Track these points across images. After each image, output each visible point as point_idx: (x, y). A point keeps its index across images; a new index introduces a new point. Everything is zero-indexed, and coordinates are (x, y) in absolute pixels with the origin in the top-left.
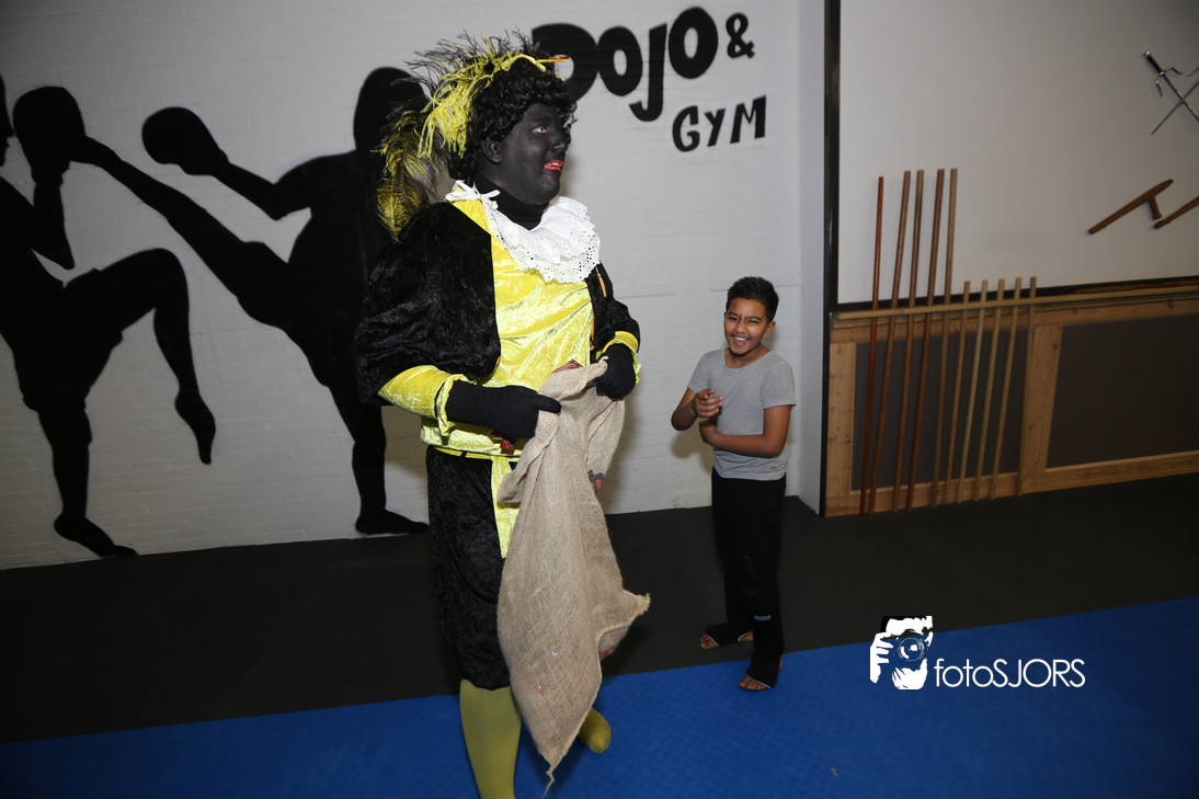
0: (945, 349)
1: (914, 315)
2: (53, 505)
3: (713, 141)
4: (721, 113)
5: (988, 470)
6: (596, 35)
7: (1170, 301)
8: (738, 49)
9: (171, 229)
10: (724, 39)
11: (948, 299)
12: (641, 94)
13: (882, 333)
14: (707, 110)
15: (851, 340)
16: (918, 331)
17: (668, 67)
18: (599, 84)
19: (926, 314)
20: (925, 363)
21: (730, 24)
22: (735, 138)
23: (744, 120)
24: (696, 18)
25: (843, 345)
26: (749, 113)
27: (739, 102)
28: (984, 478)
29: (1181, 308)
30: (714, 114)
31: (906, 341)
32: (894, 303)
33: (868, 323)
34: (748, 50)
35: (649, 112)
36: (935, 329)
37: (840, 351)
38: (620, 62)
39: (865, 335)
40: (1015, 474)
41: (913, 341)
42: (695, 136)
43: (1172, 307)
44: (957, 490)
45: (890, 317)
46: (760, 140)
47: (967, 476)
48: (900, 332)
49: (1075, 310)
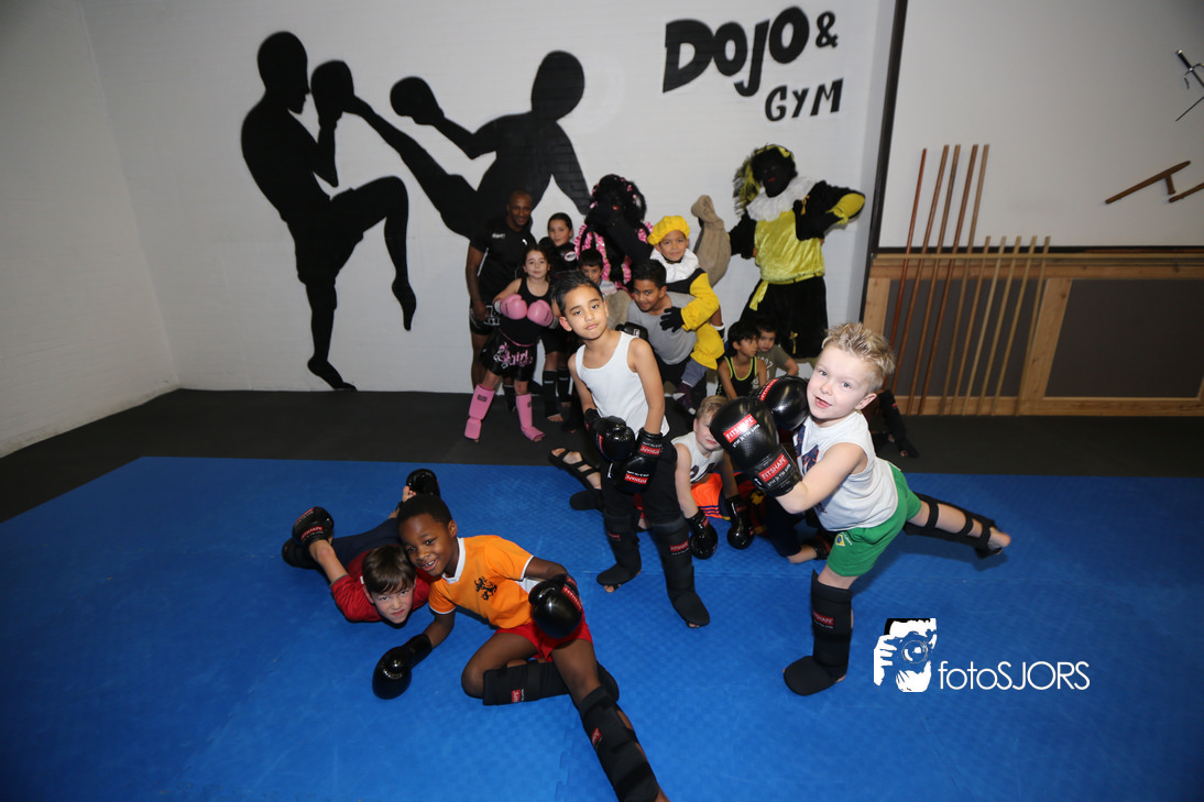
0: (963, 289)
1: (940, 260)
2: (308, 350)
3: (796, 114)
4: (805, 92)
5: (991, 392)
6: (714, 27)
7: (1176, 266)
8: (824, 40)
9: (402, 162)
10: (814, 32)
11: (970, 250)
12: (744, 75)
13: (911, 273)
14: (794, 89)
15: (886, 276)
16: (942, 273)
17: (767, 54)
18: (712, 66)
19: (951, 260)
20: (945, 298)
21: (820, 21)
22: (815, 111)
23: (823, 98)
24: (794, 16)
25: (879, 280)
26: (828, 93)
27: (821, 83)
28: (987, 398)
29: (1186, 272)
30: (800, 93)
31: (931, 282)
32: (924, 249)
33: (901, 263)
34: (832, 41)
35: (748, 90)
36: (956, 273)
37: (876, 284)
38: (730, 50)
39: (897, 273)
40: (1014, 398)
41: (937, 282)
42: (783, 110)
43: (1177, 271)
44: (963, 404)
45: (920, 260)
46: (835, 114)
47: (972, 395)
48: (926, 273)
49: (1085, 267)
